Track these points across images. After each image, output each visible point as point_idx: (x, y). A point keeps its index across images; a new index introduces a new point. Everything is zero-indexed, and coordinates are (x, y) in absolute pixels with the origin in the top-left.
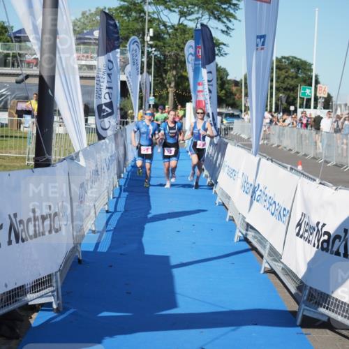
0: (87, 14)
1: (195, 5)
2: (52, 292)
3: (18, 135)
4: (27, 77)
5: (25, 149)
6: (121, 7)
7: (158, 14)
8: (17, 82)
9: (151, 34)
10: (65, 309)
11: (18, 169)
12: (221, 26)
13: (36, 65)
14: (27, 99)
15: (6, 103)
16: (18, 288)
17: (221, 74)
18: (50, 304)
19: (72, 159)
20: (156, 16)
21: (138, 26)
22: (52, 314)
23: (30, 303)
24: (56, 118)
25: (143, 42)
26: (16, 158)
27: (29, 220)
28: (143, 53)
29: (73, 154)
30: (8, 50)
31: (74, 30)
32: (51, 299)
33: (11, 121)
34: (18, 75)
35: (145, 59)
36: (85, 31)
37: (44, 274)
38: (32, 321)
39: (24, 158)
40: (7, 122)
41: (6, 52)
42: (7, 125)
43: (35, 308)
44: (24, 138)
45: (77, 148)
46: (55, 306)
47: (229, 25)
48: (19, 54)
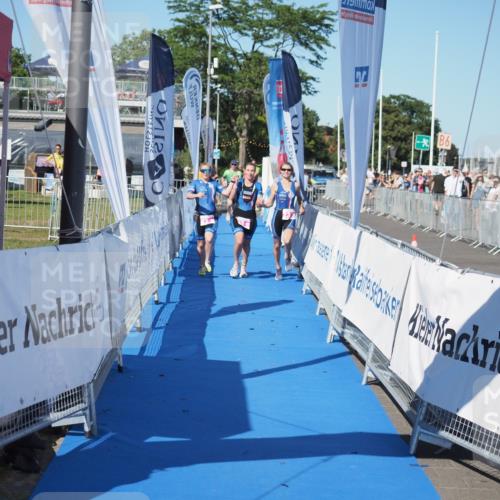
0: (130, 39)
1: (274, 26)
2: (84, 409)
3: (38, 200)
4: (50, 122)
5: (47, 219)
6: (175, 29)
7: (225, 38)
8: (36, 130)
9: (216, 64)
10: (102, 433)
11: (38, 246)
12: (310, 55)
13: (62, 107)
14: (49, 151)
15: (22, 157)
16: (37, 405)
17: (309, 119)
18: (80, 426)
19: (110, 232)
20: (222, 41)
21: (199, 54)
22: (83, 440)
23: (53, 425)
24: (89, 178)
25: (205, 75)
26: (36, 230)
27: (52, 314)
28: (204, 90)
29: (111, 226)
30: (24, 86)
31: (114, 60)
32: (82, 420)
33: (29, 182)
34: (37, 120)
35: (207, 99)
36: (127, 62)
37: (72, 385)
38: (56, 449)
39: (46, 231)
40: (22, 182)
41: (21, 89)
42: (22, 187)
43: (60, 432)
44: (47, 204)
45: (119, 217)
46: (87, 429)
47: (320, 52)
48: (38, 92)
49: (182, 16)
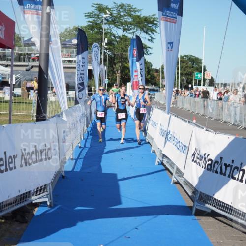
0: (68, 30)
1: (132, 24)
2: (47, 195)
3: (27, 102)
4: (33, 67)
5: (31, 110)
6: (88, 26)
8: (26, 70)
9: (106, 41)
10: (55, 205)
11: (27, 122)
12: (148, 37)
13: (38, 60)
14: (32, 80)
15: (20, 82)
16: (26, 193)
17: (148, 67)
18: (46, 202)
19: (59, 116)
20: (109, 31)
21: (99, 37)
22: (46, 208)
23: (34, 202)
24: (49, 92)
25: (101, 46)
26: (26, 115)
27: (33, 153)
28: (101, 53)
29: (59, 113)
30: (21, 51)
31: (60, 39)
32: (46, 199)
33: (23, 93)
34: (27, 66)
35: (102, 57)
36: (67, 40)
37: (42, 184)
38: (35, 213)
39: (31, 115)
40: (20, 94)
41: (20, 52)
42: (20, 96)
43: (37, 205)
44: (31, 103)
45: (63, 109)
46: (48, 203)
47: (153, 36)
48: (27, 54)
49: (91, 20)
